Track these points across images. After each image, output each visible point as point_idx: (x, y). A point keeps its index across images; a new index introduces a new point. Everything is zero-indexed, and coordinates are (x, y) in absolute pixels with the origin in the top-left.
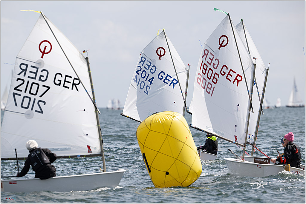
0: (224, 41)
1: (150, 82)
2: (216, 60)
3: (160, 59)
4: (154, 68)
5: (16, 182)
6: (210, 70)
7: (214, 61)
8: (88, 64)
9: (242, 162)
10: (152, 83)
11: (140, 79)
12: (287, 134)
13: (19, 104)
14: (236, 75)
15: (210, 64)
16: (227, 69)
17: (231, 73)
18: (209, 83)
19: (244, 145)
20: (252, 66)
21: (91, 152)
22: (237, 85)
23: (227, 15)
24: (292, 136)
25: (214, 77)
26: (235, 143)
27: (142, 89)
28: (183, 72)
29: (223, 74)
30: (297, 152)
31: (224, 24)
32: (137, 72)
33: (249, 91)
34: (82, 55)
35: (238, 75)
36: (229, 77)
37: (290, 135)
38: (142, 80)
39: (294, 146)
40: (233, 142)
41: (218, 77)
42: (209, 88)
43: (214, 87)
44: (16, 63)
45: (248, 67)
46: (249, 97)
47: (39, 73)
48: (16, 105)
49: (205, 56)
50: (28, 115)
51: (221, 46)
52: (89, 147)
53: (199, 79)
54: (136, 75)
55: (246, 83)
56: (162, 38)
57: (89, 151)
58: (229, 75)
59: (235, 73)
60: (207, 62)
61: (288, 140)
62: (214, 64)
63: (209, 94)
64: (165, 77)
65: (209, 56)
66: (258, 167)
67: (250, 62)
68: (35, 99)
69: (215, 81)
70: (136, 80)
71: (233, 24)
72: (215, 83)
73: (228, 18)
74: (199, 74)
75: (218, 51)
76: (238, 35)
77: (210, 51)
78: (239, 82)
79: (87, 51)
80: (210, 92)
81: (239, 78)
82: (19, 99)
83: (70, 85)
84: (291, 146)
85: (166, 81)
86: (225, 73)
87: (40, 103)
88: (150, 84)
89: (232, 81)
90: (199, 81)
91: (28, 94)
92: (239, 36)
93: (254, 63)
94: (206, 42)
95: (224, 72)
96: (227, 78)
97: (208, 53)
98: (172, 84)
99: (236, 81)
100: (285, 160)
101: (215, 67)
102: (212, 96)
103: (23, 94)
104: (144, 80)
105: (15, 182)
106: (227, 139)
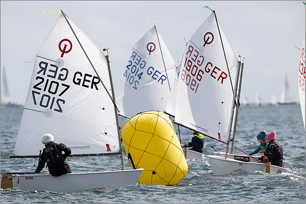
0: (209, 38)
1: (139, 77)
2: (200, 57)
3: (150, 54)
4: (143, 63)
5: (33, 177)
6: (195, 67)
7: (198, 58)
8: (108, 62)
9: (225, 159)
10: (141, 78)
11: (130, 74)
12: (270, 133)
13: (38, 102)
14: (221, 72)
15: (195, 61)
16: (212, 66)
17: (216, 70)
18: (193, 80)
19: (227, 143)
20: (237, 64)
21: (110, 151)
22: (222, 83)
23: (213, 12)
24: (274, 135)
25: (198, 74)
26: (218, 140)
27: (131, 84)
28: (172, 68)
29: (208, 71)
30: (279, 151)
31: (209, 21)
32: (127, 67)
33: (234, 89)
34: (102, 53)
35: (223, 72)
36: (214, 74)
37: (272, 134)
38: (132, 75)
39: (276, 145)
40: (216, 139)
41: (203, 74)
42: (193, 85)
43: (198, 84)
44: (36, 61)
45: (233, 65)
46: (234, 94)
47: (59, 72)
48: (35, 103)
49: (190, 53)
50: (47, 114)
51: (206, 43)
52: (108, 145)
53: (183, 75)
54: (126, 70)
55: (231, 81)
56: (153, 34)
57: (108, 150)
58: (214, 72)
59: (220, 70)
60: (192, 58)
61: (269, 139)
62: (199, 61)
63: (193, 90)
64: (153, 72)
65: (194, 52)
66: (239, 165)
67: (235, 60)
68: (54, 98)
69: (199, 77)
70: (126, 75)
71: (219, 21)
72: (200, 80)
73: (213, 15)
74: (183, 70)
75: (203, 48)
76: (223, 32)
77: (195, 48)
78: (224, 79)
79: (107, 49)
80: (194, 89)
81: (224, 76)
82: (38, 97)
83: (90, 84)
84: (273, 145)
85: (155, 76)
86: (210, 70)
87: (59, 102)
88: (139, 79)
89: (217, 78)
90: (183, 77)
91: (47, 93)
92: (224, 34)
93: (239, 61)
94: (191, 38)
95: (208, 69)
96: (211, 75)
97: (193, 50)
98: (161, 80)
99: (221, 78)
100: (268, 159)
101: (200, 63)
102: (196, 93)
103: (42, 92)
104: (133, 75)
105: (31, 178)
106: (210, 136)
